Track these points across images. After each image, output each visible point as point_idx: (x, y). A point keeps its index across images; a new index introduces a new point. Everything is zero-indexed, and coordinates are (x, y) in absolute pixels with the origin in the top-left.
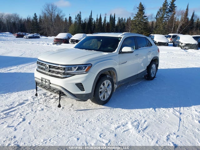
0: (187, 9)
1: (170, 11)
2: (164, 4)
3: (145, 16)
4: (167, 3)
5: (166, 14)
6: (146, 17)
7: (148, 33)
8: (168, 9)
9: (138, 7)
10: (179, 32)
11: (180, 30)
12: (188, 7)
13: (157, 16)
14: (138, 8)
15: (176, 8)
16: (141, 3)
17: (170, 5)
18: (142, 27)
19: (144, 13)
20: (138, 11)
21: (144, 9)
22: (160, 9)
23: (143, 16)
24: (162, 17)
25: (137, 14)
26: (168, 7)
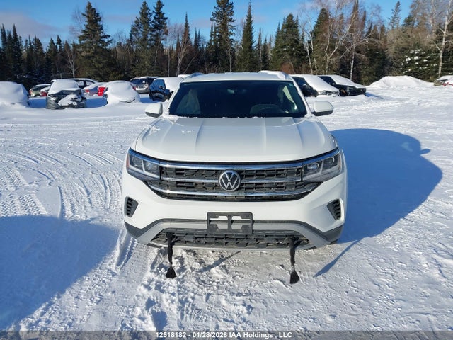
0: (187, 25)
1: (157, 27)
2: (143, 10)
3: (106, 37)
4: (147, 9)
5: (150, 32)
6: (109, 39)
7: (121, 74)
8: (153, 22)
9: (85, 13)
10: (180, 70)
11: (182, 66)
12: (187, 21)
13: (131, 36)
14: (84, 15)
15: (167, 21)
16: (89, 4)
17: (154, 15)
18: (104, 61)
19: (101, 29)
20: (86, 23)
21: (100, 19)
22: (136, 22)
23: (102, 35)
24: (145, 39)
25: (84, 29)
26: (152, 18)
